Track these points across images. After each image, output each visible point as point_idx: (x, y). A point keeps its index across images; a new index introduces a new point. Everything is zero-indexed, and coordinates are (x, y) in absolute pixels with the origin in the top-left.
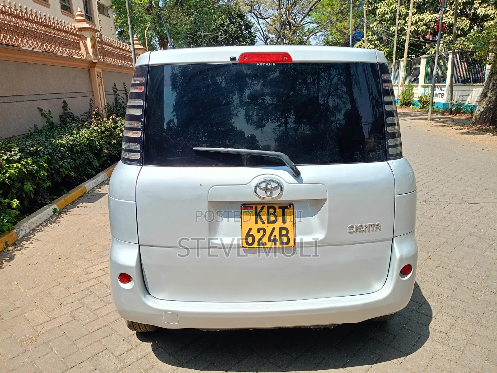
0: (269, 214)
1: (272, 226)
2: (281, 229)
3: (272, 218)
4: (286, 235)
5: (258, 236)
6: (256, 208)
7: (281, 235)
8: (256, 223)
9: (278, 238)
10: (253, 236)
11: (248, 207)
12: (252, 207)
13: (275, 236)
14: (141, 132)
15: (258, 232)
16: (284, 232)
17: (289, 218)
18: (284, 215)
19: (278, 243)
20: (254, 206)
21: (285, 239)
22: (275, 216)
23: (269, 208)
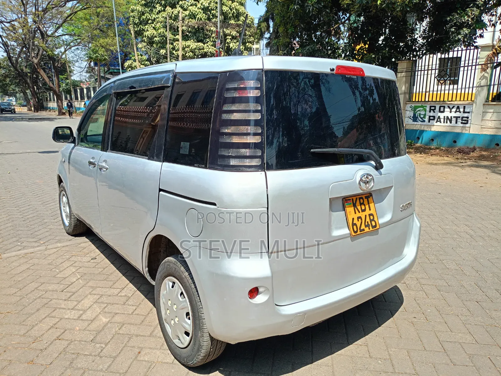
0: (361, 204)
1: (364, 213)
2: (370, 215)
3: (363, 208)
4: (373, 220)
5: (358, 224)
6: (353, 199)
7: (371, 221)
8: (355, 213)
9: (369, 223)
10: (355, 224)
11: (348, 200)
12: (350, 200)
13: (368, 222)
14: (262, 137)
15: (358, 221)
16: (372, 217)
17: (372, 205)
18: (369, 203)
19: (371, 227)
20: (351, 198)
21: (374, 224)
22: (365, 205)
23: (360, 199)
